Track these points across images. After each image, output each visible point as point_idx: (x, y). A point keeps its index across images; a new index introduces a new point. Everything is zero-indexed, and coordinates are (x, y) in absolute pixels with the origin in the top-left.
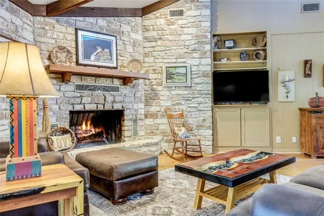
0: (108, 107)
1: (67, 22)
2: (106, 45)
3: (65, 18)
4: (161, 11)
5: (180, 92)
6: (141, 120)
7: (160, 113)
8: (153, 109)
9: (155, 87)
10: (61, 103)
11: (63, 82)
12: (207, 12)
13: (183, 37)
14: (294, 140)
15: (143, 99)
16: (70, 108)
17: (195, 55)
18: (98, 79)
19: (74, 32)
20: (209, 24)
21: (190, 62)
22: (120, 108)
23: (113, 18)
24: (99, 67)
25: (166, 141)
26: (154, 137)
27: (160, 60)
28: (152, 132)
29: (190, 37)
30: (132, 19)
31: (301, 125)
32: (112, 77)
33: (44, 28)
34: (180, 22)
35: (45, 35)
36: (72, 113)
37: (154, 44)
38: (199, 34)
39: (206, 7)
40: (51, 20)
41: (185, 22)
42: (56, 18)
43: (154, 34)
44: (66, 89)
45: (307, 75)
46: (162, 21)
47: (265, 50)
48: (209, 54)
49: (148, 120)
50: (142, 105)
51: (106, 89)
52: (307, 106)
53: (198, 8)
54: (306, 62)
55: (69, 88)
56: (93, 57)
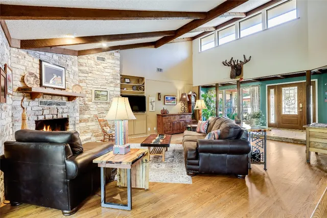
0: (59, 116)
1: (34, 55)
2: (59, 74)
3: (33, 52)
4: (92, 55)
5: (103, 106)
6: (78, 124)
7: (90, 119)
8: (86, 116)
9: (86, 102)
10: (30, 115)
11: (31, 99)
12: (119, 62)
13: (105, 74)
14: (155, 129)
15: (79, 110)
16: (36, 119)
17: (111, 85)
18: (53, 97)
19: (38, 62)
20: (119, 69)
21: (108, 89)
22: (66, 117)
23: (62, 55)
24: (54, 88)
25: (94, 136)
26: (86, 134)
27: (91, 86)
28: (85, 131)
29: (109, 74)
30: (72, 56)
31: (158, 122)
32: (61, 96)
33: (18, 57)
34: (103, 65)
35: (18, 63)
36: (37, 122)
37: (86, 75)
38: (114, 73)
39: (118, 59)
40: (23, 52)
41: (106, 65)
42: (26, 50)
43: (87, 69)
44: (34, 105)
45: (159, 100)
46: (92, 62)
47: (143, 86)
48: (119, 85)
49: (82, 123)
50: (78, 114)
51: (58, 104)
52: (160, 113)
53: (113, 59)
54: (159, 94)
55: (35, 104)
56: (51, 81)
